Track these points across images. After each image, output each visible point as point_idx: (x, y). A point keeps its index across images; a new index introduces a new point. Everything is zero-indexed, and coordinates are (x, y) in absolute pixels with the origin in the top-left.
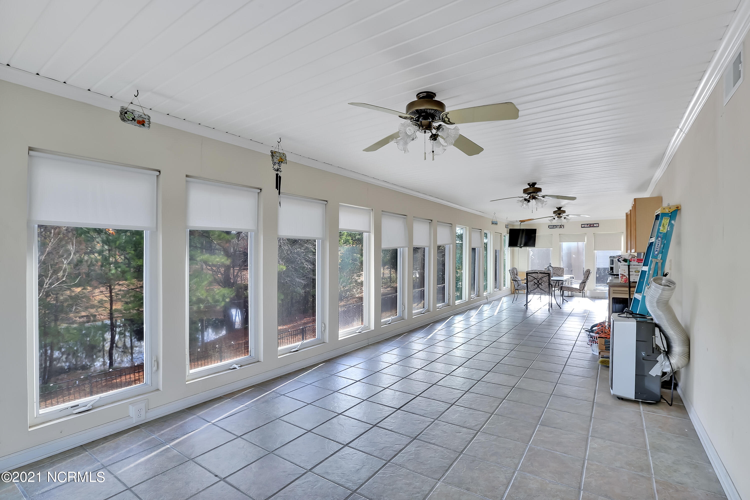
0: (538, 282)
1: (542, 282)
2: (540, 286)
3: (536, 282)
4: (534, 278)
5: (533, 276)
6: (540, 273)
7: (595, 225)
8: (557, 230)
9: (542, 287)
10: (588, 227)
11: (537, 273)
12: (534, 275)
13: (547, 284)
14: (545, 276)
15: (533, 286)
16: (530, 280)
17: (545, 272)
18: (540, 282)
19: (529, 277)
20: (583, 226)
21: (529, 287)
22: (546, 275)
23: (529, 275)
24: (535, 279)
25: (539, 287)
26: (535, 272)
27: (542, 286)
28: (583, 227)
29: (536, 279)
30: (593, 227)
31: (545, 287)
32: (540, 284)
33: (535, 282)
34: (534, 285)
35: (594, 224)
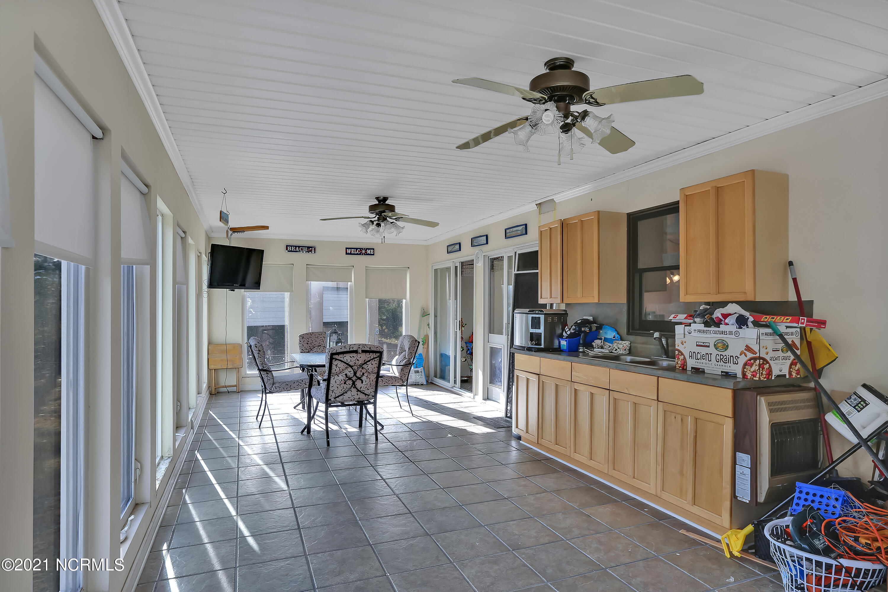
0: (355, 373)
1: (363, 374)
2: (358, 384)
3: (351, 374)
4: (347, 364)
5: (345, 360)
6: (363, 351)
7: (368, 252)
8: (302, 257)
9: (362, 385)
10: (357, 254)
11: (356, 352)
12: (347, 358)
13: (373, 377)
14: (372, 358)
15: (343, 385)
16: (338, 369)
17: (372, 349)
18: (358, 374)
19: (335, 363)
20: (349, 251)
21: (331, 389)
22: (375, 355)
23: (336, 359)
24: (350, 365)
25: (355, 387)
26: (351, 349)
27: (362, 382)
28: (349, 254)
29: (351, 367)
30: (366, 254)
31: (369, 384)
32: (359, 378)
33: (349, 374)
34: (345, 383)
35: (367, 249)
